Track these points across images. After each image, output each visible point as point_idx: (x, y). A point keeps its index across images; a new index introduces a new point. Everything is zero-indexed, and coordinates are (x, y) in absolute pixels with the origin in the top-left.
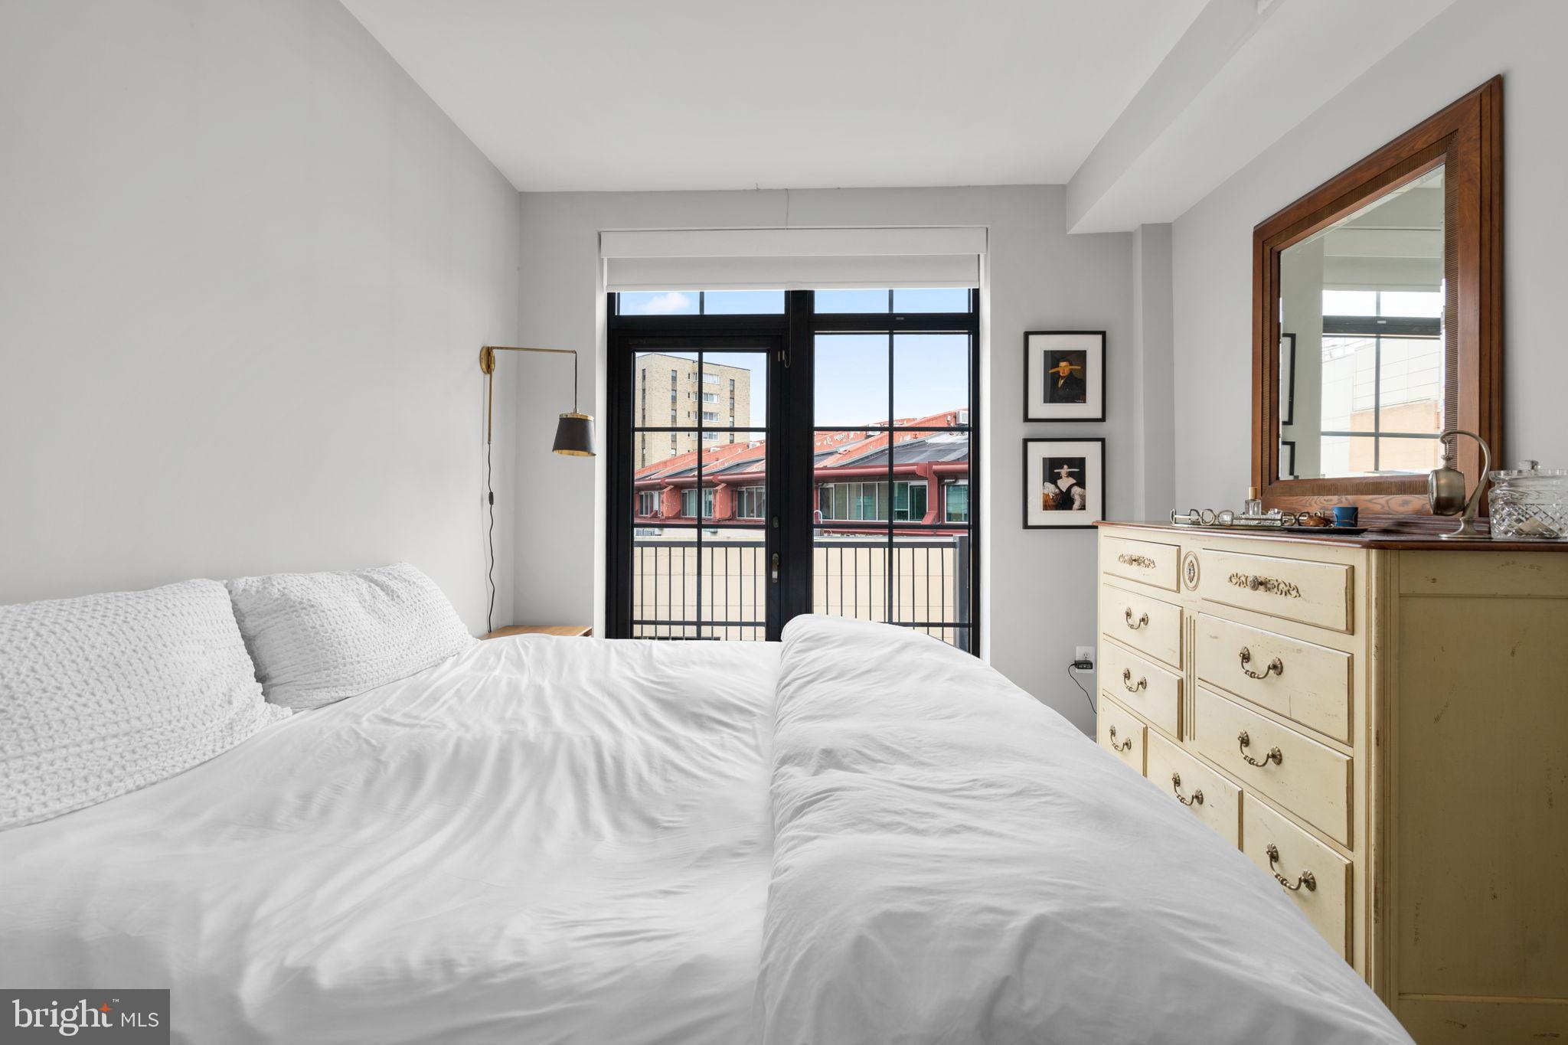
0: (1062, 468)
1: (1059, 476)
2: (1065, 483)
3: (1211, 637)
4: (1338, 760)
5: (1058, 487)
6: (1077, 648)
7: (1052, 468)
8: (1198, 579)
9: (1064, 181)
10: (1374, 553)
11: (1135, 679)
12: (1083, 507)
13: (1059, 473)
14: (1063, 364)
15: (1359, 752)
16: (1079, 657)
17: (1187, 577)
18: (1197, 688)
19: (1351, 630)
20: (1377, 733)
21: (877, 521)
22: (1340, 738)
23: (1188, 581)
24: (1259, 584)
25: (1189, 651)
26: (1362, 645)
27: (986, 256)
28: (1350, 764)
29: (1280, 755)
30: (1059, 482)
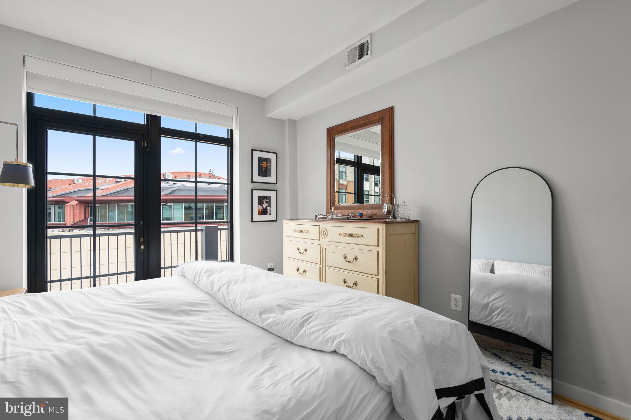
0: (264, 200)
1: (263, 203)
2: (265, 205)
3: (333, 253)
4: (375, 280)
5: (263, 207)
6: (269, 264)
7: (261, 200)
8: (327, 235)
9: (265, 97)
10: (384, 225)
11: (301, 271)
12: (270, 214)
13: (263, 202)
14: (264, 163)
15: (380, 277)
16: (269, 267)
17: (322, 235)
18: (326, 268)
19: (378, 246)
20: (385, 271)
21: (125, 222)
22: (375, 274)
23: (323, 237)
24: (351, 235)
25: (323, 258)
26: (381, 249)
27: (236, 118)
28: (378, 281)
29: (357, 283)
30: (263, 205)
